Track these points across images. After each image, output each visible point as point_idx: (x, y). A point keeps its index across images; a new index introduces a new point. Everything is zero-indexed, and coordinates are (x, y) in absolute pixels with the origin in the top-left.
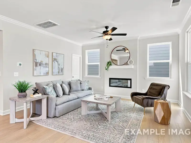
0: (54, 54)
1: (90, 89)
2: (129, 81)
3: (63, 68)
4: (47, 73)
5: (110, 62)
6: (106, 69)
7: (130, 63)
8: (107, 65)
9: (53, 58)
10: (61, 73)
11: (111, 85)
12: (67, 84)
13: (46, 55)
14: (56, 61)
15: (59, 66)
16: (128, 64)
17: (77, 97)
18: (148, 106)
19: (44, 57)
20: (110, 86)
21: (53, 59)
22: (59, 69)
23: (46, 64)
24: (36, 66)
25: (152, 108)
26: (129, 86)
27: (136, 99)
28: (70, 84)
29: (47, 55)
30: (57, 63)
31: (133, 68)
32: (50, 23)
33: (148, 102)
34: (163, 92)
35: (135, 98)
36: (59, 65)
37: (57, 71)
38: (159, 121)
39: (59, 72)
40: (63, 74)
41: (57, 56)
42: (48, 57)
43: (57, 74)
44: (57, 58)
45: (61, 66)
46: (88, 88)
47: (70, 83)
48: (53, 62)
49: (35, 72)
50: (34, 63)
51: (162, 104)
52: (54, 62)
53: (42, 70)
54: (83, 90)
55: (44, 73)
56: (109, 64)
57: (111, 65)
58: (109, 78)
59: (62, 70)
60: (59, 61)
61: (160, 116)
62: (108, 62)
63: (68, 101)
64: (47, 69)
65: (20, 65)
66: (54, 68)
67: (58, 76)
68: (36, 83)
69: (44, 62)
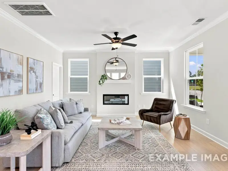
0: (31, 61)
1: (86, 110)
2: (126, 97)
3: (42, 82)
4: (20, 92)
6: (100, 84)
7: (128, 77)
8: (102, 79)
9: (29, 66)
10: (39, 90)
11: (106, 102)
12: (58, 106)
13: (18, 60)
14: (33, 72)
15: (37, 80)
19: (16, 64)
20: (104, 104)
21: (29, 69)
22: (37, 83)
23: (19, 76)
24: (3, 78)
26: (126, 102)
28: (62, 107)
29: (21, 60)
30: (34, 74)
34: (172, 107)
35: (146, 116)
36: (37, 77)
37: (34, 87)
38: (182, 137)
39: (36, 90)
40: (42, 92)
41: (34, 64)
42: (21, 64)
43: (35, 92)
44: (34, 67)
45: (40, 80)
47: (63, 105)
48: (29, 74)
52: (31, 73)
53: (13, 86)
54: (81, 113)
55: (16, 92)
57: (106, 79)
58: (103, 95)
59: (41, 84)
60: (37, 72)
62: (102, 76)
63: (74, 133)
64: (20, 84)
66: (30, 83)
67: (37, 94)
68: (16, 111)
69: (15, 73)
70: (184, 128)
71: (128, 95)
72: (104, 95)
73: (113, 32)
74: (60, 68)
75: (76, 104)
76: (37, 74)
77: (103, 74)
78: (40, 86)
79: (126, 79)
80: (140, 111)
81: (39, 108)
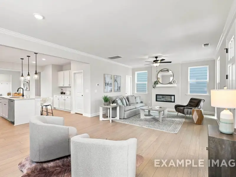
0: (115, 76)
1: (142, 102)
2: (173, 97)
5: (157, 82)
6: (154, 87)
7: (173, 82)
8: (154, 84)
9: (115, 79)
11: (158, 100)
12: (125, 98)
16: (172, 83)
17: (135, 108)
18: (187, 114)
20: (156, 101)
22: (118, 87)
23: (111, 84)
24: (106, 85)
25: (191, 115)
26: (173, 100)
27: (179, 110)
28: (128, 99)
30: (116, 83)
31: (176, 86)
32: (118, 56)
33: (188, 111)
34: (199, 104)
35: (178, 108)
36: (118, 84)
37: (117, 89)
38: (195, 122)
39: (118, 90)
40: (120, 91)
41: (117, 78)
45: (119, 85)
46: (140, 101)
49: (105, 90)
50: (105, 83)
51: (197, 111)
53: (109, 88)
54: (137, 103)
55: (110, 91)
56: (156, 83)
57: (157, 84)
59: (120, 87)
60: (118, 81)
61: (196, 119)
62: (155, 82)
63: (130, 110)
64: (111, 88)
65: (98, 85)
66: (115, 87)
67: (118, 92)
68: (110, 97)
69: (110, 83)
70: (196, 116)
71: (174, 96)
72: (157, 95)
73: (154, 57)
74: (131, 78)
75: (135, 98)
76: (118, 83)
77: (156, 81)
78: (119, 89)
79: (172, 84)
80: (175, 106)
81: (117, 97)
